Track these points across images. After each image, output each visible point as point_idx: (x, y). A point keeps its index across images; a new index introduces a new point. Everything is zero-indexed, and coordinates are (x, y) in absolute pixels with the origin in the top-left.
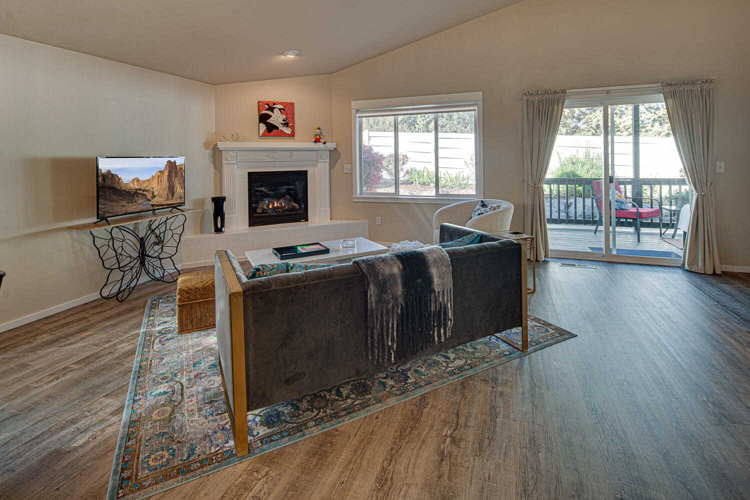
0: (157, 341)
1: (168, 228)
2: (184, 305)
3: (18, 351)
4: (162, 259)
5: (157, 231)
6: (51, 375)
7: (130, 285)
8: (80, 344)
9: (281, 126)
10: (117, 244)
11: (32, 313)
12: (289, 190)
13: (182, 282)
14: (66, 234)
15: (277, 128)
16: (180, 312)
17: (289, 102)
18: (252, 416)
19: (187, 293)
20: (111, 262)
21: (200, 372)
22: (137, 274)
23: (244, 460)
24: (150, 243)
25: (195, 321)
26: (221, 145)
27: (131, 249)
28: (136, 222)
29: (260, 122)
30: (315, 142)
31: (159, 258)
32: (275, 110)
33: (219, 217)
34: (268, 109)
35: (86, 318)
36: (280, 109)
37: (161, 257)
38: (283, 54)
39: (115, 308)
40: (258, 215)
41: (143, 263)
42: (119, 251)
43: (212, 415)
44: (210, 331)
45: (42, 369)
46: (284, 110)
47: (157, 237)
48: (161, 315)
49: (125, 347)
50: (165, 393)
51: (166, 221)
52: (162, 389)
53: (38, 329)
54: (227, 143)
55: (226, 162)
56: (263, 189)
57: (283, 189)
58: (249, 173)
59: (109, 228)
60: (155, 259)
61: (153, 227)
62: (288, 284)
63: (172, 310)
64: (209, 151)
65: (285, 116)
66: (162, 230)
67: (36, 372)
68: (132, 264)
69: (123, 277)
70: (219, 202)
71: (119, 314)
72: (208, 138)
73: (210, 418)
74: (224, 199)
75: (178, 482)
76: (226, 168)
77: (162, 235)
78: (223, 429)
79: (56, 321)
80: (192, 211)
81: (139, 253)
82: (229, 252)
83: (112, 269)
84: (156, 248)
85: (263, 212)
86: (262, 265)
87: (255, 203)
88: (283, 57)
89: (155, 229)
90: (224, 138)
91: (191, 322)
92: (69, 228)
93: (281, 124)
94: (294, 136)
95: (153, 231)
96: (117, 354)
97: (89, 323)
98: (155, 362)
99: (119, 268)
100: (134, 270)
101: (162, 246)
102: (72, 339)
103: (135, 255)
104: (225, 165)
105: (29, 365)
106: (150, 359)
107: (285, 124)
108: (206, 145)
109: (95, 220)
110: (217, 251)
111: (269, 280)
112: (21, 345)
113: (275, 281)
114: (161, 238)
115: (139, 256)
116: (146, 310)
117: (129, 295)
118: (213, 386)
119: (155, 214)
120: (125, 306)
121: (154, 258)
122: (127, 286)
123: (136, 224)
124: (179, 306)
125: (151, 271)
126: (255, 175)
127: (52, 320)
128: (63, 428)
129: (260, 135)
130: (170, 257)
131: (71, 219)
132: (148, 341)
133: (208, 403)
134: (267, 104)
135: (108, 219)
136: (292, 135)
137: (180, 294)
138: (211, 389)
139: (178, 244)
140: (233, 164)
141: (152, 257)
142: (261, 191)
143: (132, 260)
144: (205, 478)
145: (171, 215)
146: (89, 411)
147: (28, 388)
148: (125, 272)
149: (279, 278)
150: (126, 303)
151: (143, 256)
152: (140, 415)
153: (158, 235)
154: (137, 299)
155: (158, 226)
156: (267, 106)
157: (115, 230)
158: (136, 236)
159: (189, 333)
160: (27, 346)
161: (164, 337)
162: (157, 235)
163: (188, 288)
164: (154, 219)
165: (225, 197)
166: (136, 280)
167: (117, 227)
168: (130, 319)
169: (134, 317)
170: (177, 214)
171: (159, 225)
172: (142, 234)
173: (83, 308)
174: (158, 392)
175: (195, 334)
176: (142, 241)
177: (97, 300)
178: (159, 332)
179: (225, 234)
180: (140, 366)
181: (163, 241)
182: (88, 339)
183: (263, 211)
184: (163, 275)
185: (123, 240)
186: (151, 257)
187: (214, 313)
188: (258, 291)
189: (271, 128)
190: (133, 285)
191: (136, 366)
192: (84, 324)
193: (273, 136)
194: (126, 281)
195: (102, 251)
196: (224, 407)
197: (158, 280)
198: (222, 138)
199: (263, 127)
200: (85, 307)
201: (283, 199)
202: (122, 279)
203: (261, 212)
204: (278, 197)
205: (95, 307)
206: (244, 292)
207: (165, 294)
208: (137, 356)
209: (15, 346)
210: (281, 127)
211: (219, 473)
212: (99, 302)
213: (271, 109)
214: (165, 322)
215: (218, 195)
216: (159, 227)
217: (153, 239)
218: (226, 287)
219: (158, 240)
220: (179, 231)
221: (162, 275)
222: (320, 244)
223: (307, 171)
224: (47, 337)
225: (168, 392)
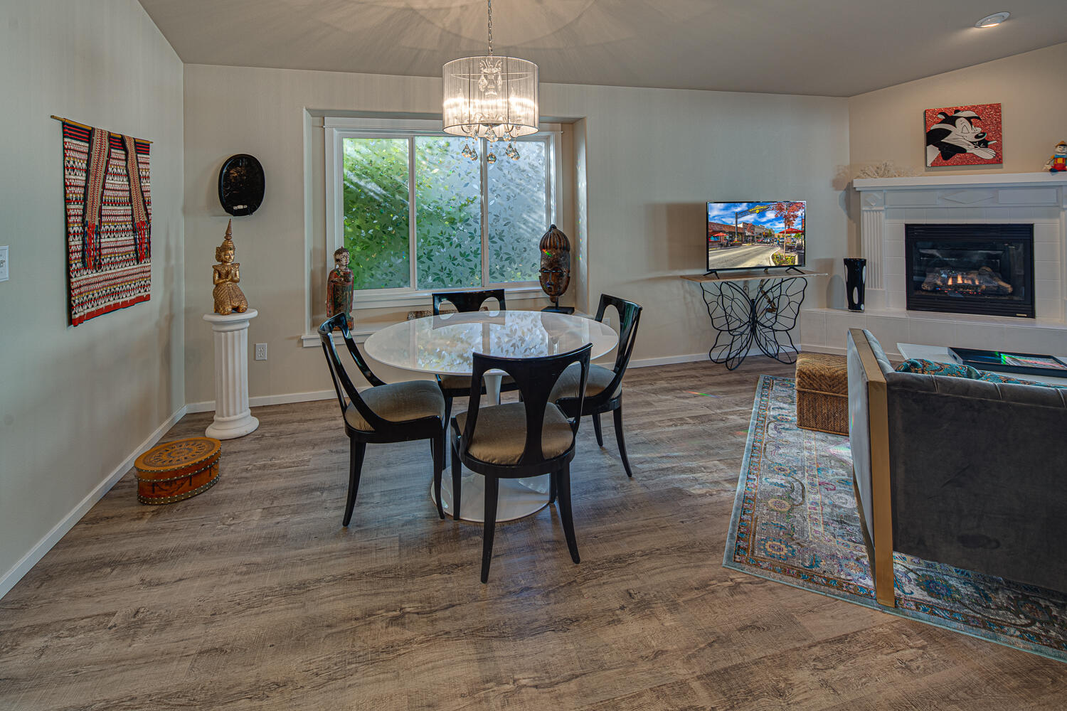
0: (772, 426)
1: (783, 293)
2: (805, 392)
3: (643, 389)
4: (777, 331)
5: (770, 295)
6: (671, 420)
7: (739, 353)
8: (693, 401)
9: (972, 146)
10: (727, 303)
11: (652, 357)
12: (989, 256)
13: (803, 363)
14: (678, 283)
15: (963, 151)
16: (799, 400)
17: (989, 103)
18: (903, 567)
19: (809, 377)
20: (721, 322)
21: (827, 481)
22: (747, 343)
23: (888, 612)
24: (762, 308)
25: (819, 417)
26: (857, 184)
27: (740, 311)
28: (746, 279)
29: (928, 144)
30: (1054, 170)
31: (772, 329)
32: (958, 122)
33: (856, 289)
34: (943, 122)
35: (697, 377)
36: (969, 119)
37: (774, 327)
38: (974, 26)
39: (725, 376)
40: (924, 293)
41: (753, 331)
42: (729, 311)
43: (843, 537)
44: (840, 438)
45: (662, 412)
46: (978, 118)
47: (769, 302)
48: (776, 398)
49: (736, 420)
50: (782, 486)
51: (781, 283)
52: (778, 479)
53: (657, 374)
54: (869, 179)
55: (867, 209)
56: (934, 252)
57: (977, 255)
58: (907, 226)
59: (718, 282)
60: (768, 330)
61: (765, 289)
62: (966, 394)
63: (790, 396)
64: (840, 192)
65: (979, 130)
66: (777, 293)
67: (657, 413)
68: (741, 330)
69: (733, 342)
70: (855, 268)
71: (729, 383)
72: (839, 174)
73: (840, 539)
74: (863, 262)
75: (798, 584)
76: (867, 218)
77: (776, 301)
78: (858, 560)
79: (671, 372)
80: (815, 275)
81: (750, 318)
82: (869, 333)
83: (721, 331)
84: (769, 315)
85: (934, 291)
86: (922, 361)
87: (919, 275)
88: (975, 30)
89: (767, 292)
90: (864, 173)
91: (815, 417)
92: (682, 277)
93: (972, 143)
94: (1001, 163)
95: (765, 294)
96: (728, 424)
97: (699, 383)
98: (770, 448)
99: (729, 331)
100: (744, 337)
101: (777, 314)
102: (685, 393)
103: (746, 319)
104: (865, 213)
105: (652, 404)
106: (764, 442)
107: (980, 143)
108: (836, 184)
109: (705, 272)
110: (850, 329)
111: (931, 380)
112: (645, 384)
113: (941, 383)
114: (774, 304)
115: (749, 322)
116: (759, 389)
117: (738, 365)
118: (844, 506)
119: (767, 273)
120: (734, 377)
121: (766, 327)
122: (737, 355)
123: (746, 282)
124: (799, 391)
125: (763, 342)
126: (916, 229)
127: (668, 369)
128: (683, 472)
129: (929, 164)
130: (786, 331)
131: (684, 268)
132: (762, 424)
133: (837, 521)
134: (940, 113)
135: (718, 272)
136: (998, 160)
137: (800, 377)
138: (842, 507)
139: (797, 315)
140: (880, 211)
141: (764, 326)
142: (932, 256)
143: (742, 324)
144: (833, 600)
145: (788, 277)
146: (705, 468)
147: (652, 424)
148: (734, 336)
149: (950, 382)
150: (735, 373)
151: (754, 323)
152: (755, 495)
153: (771, 300)
154: (748, 372)
155: (771, 289)
156: (942, 117)
157: (724, 285)
158: (746, 296)
159: (812, 430)
160: (650, 387)
161: (780, 425)
162: (769, 299)
163: (810, 371)
164: (766, 278)
165: (865, 260)
166: (746, 350)
167: (727, 283)
168: (741, 391)
169: (745, 391)
170: (795, 276)
171: (773, 287)
172: (753, 295)
173: (693, 366)
174: (775, 480)
175: (820, 436)
176: (753, 304)
177: (707, 361)
178: (774, 417)
179: (865, 314)
180: (753, 446)
181: (777, 309)
182: (700, 398)
183: (935, 288)
184: (778, 351)
185: (733, 300)
186: (762, 325)
187: (847, 416)
188: (911, 390)
189: (950, 153)
190: (742, 354)
191: (749, 444)
192: (695, 382)
193: (953, 165)
194: (737, 345)
195: (712, 306)
196: (860, 537)
197: (772, 357)
198: (859, 173)
199: (934, 152)
200: (695, 365)
201: (976, 271)
202: (732, 344)
203: (929, 289)
204: (967, 268)
205: (705, 368)
206: (888, 385)
207: (780, 375)
208: (750, 434)
209: (641, 383)
210: (971, 149)
211: (850, 605)
212: (709, 365)
213: (951, 120)
214: (781, 408)
215: (854, 256)
216: (773, 290)
217: (764, 304)
218: (863, 373)
219: (771, 306)
220: (798, 298)
221: (776, 352)
222: (1054, 359)
223: (1032, 225)
224: (664, 384)
225: (786, 487)
